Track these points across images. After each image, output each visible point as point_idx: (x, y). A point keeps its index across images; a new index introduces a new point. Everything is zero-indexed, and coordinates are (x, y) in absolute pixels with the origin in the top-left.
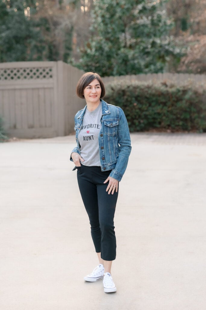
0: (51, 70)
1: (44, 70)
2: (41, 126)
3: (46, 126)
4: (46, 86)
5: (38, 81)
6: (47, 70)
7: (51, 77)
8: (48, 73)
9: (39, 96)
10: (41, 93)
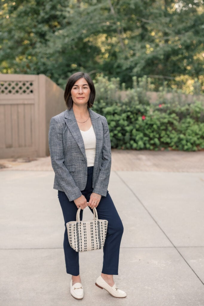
0: (31, 84)
1: (24, 84)
2: (20, 146)
3: (25, 146)
4: (26, 102)
5: (18, 96)
6: (28, 84)
7: (32, 92)
8: (28, 88)
9: (18, 113)
10: (21, 109)
